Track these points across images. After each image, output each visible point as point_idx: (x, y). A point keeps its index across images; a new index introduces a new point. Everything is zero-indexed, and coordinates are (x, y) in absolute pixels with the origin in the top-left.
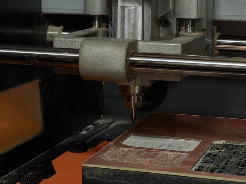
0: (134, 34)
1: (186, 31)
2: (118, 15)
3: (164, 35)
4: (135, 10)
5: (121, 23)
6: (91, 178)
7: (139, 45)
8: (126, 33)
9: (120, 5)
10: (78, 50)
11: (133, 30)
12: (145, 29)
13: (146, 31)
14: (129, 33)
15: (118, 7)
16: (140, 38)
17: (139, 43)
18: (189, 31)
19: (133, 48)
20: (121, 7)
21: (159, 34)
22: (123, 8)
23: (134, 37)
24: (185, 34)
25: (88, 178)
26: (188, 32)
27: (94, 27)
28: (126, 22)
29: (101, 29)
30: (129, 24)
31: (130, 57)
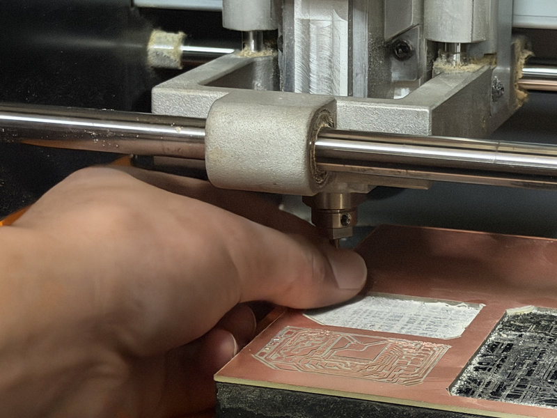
0: (331, 81)
1: (449, 62)
2: (296, 39)
3: (400, 77)
4: (333, 27)
5: (303, 58)
6: (234, 406)
7: (338, 109)
8: (314, 78)
9: (300, 17)
10: (204, 120)
11: (329, 72)
12: (356, 69)
13: (357, 75)
14: (319, 79)
15: (296, 21)
16: (343, 90)
17: (339, 104)
18: (456, 62)
19: (325, 119)
20: (302, 21)
21: (390, 75)
22: (306, 24)
23: (331, 88)
24: (447, 67)
25: (227, 406)
26: (452, 65)
27: (246, 48)
28: (313, 56)
29: (261, 54)
30: (319, 58)
31: (318, 140)
